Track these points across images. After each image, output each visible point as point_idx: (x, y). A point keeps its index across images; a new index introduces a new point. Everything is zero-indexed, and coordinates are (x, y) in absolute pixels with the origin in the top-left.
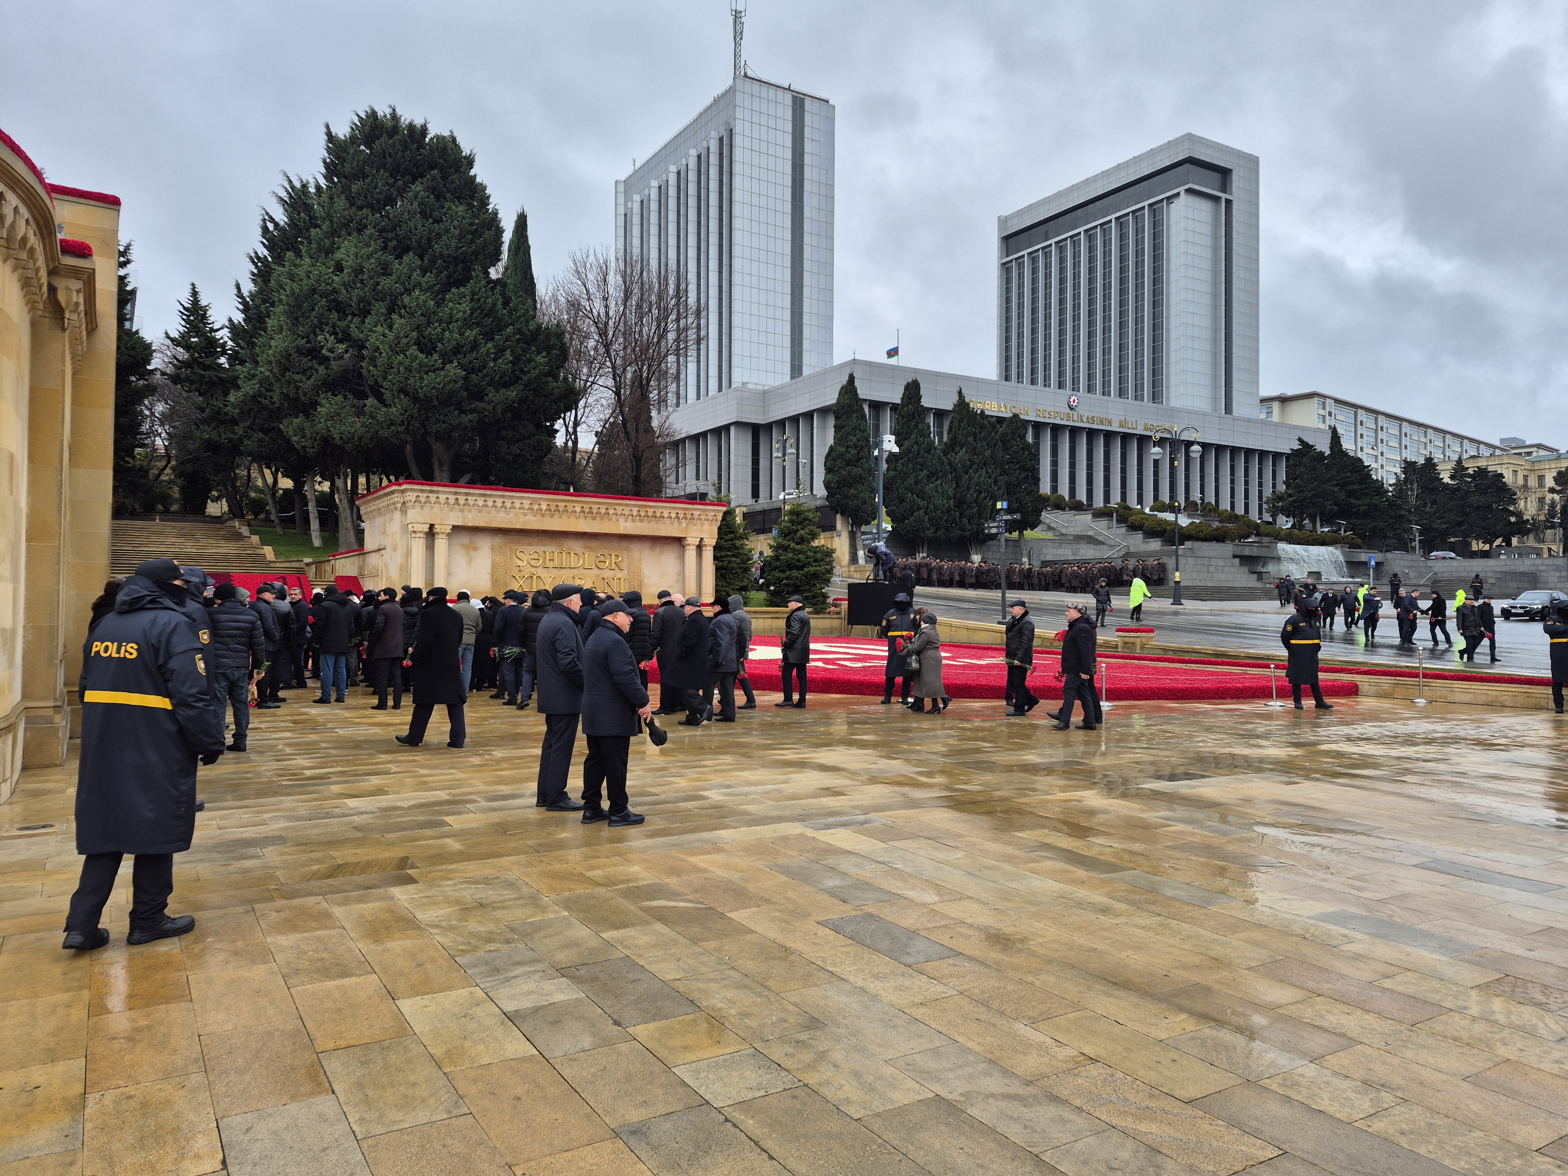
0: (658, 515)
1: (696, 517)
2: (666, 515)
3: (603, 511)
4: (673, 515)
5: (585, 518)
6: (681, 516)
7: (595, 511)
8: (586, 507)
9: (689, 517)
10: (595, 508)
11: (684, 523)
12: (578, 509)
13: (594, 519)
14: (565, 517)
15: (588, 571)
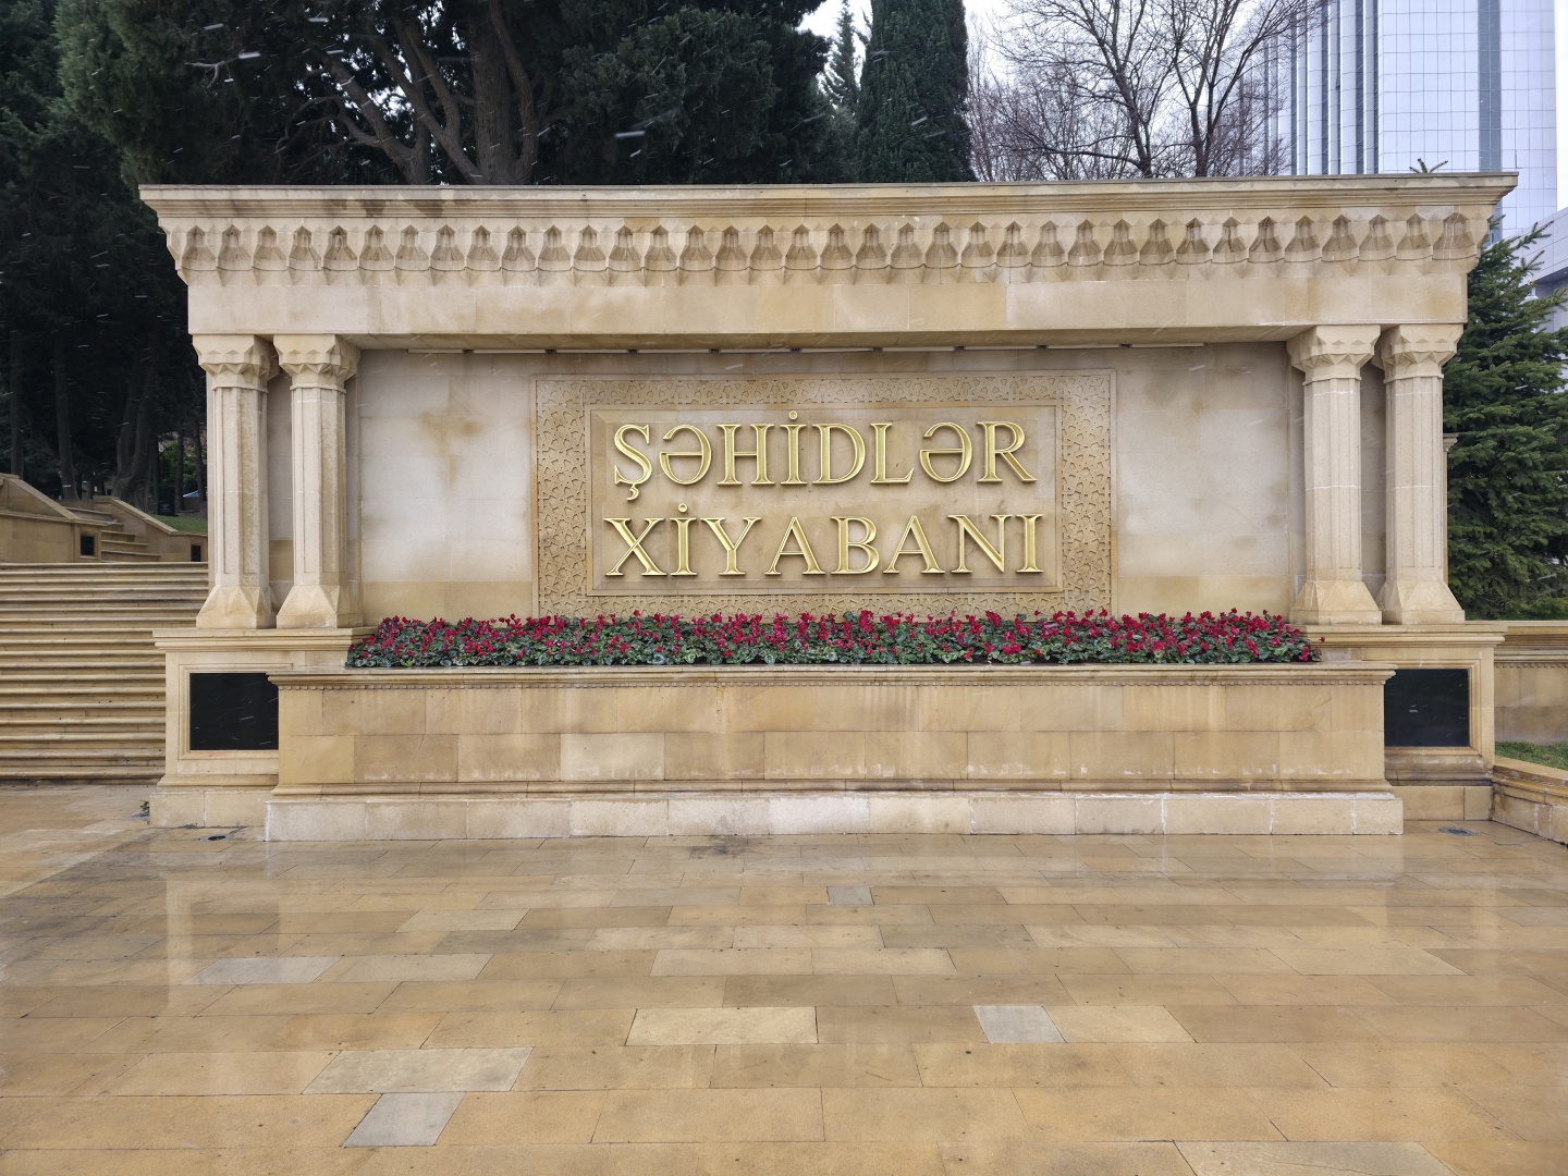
0: (1176, 235)
1: (1359, 232)
2: (1212, 234)
3: (924, 238)
4: (1248, 232)
5: (855, 277)
6: (1286, 233)
7: (891, 240)
8: (854, 227)
9: (1325, 234)
10: (890, 228)
11: (1299, 270)
12: (818, 240)
13: (891, 275)
14: (768, 278)
15: (890, 494)
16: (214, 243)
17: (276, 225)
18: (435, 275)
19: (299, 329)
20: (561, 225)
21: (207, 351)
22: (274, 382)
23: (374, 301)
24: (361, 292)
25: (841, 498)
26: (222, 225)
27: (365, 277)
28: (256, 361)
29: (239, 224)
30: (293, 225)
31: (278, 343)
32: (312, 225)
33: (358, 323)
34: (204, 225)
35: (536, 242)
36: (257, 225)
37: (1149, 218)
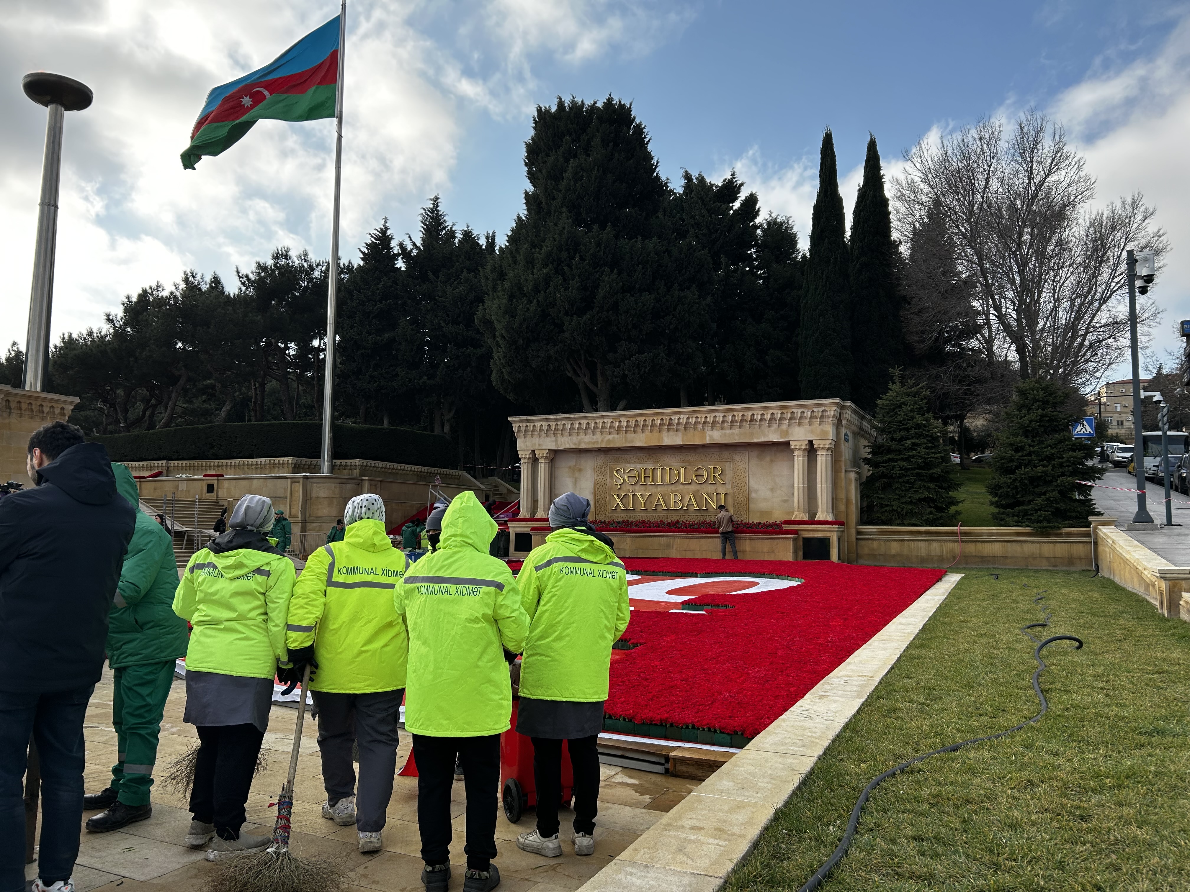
3: (683, 421)
5: (668, 431)
12: (658, 422)
14: (646, 432)
15: (686, 487)
16: (523, 429)
17: (536, 424)
18: (570, 434)
19: (540, 448)
20: (598, 421)
21: (521, 454)
22: (534, 460)
23: (556, 441)
24: (553, 439)
25: (673, 488)
26: (525, 425)
27: (555, 435)
28: (531, 456)
29: (528, 424)
30: (539, 424)
31: (536, 452)
32: (543, 424)
33: (553, 447)
34: (521, 425)
35: (592, 425)
36: (532, 424)
37: (741, 414)
